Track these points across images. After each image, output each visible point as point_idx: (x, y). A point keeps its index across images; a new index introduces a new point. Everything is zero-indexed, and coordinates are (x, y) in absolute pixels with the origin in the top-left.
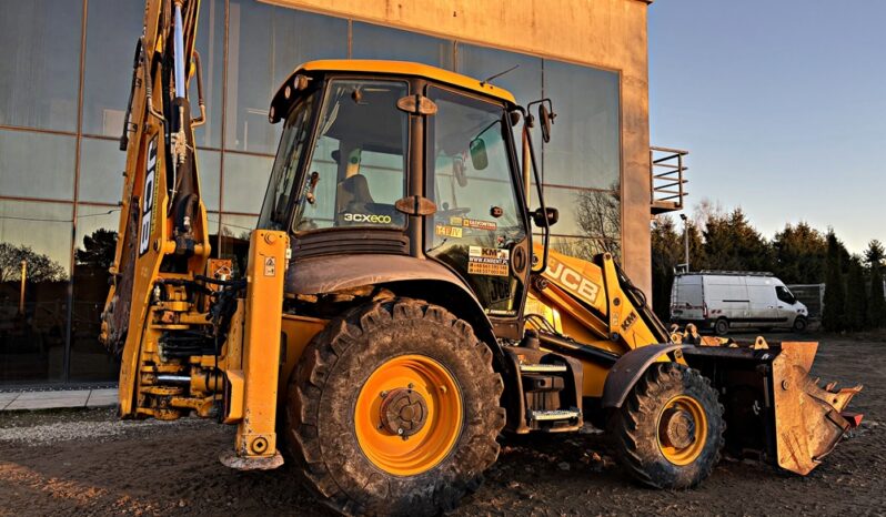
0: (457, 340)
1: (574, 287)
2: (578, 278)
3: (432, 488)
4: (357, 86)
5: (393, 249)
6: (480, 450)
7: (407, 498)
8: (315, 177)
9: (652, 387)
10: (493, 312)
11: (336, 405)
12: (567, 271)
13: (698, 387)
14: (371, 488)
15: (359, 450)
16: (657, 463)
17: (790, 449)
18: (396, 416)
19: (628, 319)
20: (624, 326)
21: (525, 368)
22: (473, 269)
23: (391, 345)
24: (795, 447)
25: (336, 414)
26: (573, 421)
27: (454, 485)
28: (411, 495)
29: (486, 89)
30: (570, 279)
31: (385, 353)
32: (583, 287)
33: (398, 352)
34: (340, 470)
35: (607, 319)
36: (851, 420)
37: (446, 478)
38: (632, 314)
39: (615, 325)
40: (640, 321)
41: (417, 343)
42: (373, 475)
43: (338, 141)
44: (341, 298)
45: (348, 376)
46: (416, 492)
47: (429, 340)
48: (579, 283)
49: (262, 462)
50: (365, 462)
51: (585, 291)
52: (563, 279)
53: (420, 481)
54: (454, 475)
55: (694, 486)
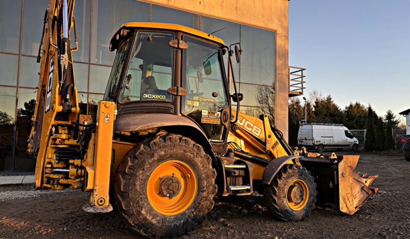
0: (195, 153)
1: (250, 129)
2: (252, 125)
3: (182, 221)
4: (150, 35)
5: (166, 111)
6: (205, 204)
7: (170, 226)
8: (129, 77)
9: (284, 175)
10: (212, 140)
11: (138, 183)
12: (247, 122)
13: (305, 176)
14: (154, 221)
15: (149, 204)
16: (286, 210)
17: (346, 203)
18: (167, 188)
19: (275, 144)
20: (273, 148)
21: (226, 166)
22: (204, 121)
23: (164, 155)
24: (348, 202)
25: (138, 187)
26: (248, 191)
27: (193, 220)
28: (173, 225)
29: (211, 38)
30: (249, 126)
31: (161, 159)
32: (254, 129)
33: (167, 159)
34: (139, 213)
35: (265, 144)
36: (373, 190)
37: (189, 216)
38: (276, 142)
39: (269, 147)
40: (280, 145)
41: (176, 155)
42: (155, 216)
43: (142, 60)
44: (142, 133)
45: (143, 169)
46: (175, 223)
47: (182, 153)
48: (252, 128)
49: (102, 209)
50: (151, 209)
51: (255, 131)
52: (245, 126)
53: (177, 218)
54: (193, 215)
55: (302, 220)
